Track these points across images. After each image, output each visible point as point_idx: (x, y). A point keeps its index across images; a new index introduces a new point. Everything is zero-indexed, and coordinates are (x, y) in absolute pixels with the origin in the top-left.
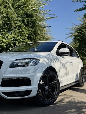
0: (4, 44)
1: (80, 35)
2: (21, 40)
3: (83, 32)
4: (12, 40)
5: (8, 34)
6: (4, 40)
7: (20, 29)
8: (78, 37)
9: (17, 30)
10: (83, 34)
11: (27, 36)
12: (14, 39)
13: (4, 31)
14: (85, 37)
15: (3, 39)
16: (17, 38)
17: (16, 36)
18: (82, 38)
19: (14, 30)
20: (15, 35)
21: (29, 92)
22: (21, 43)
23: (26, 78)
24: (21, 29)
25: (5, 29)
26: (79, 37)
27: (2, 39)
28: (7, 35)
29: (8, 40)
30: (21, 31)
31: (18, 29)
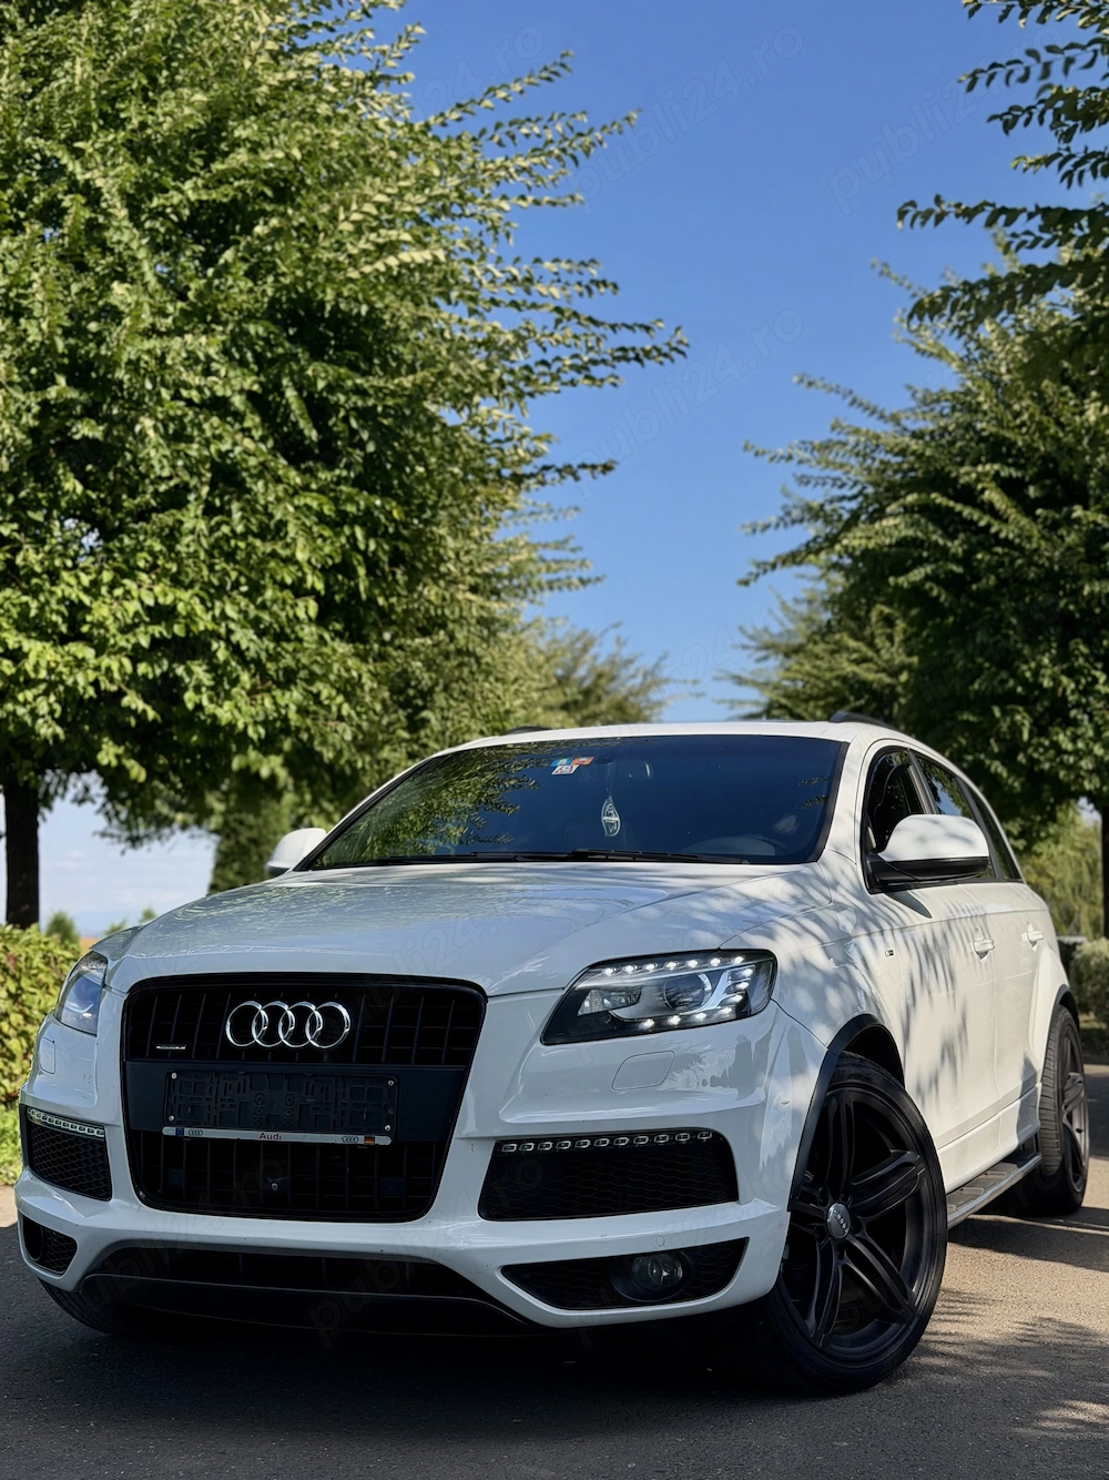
0: (43, 708)
1: (937, 538)
2: (244, 637)
3: (967, 512)
4: (145, 642)
5: (86, 580)
6: (40, 653)
7: (235, 506)
8: (917, 575)
9: (191, 518)
10: (969, 525)
11: (313, 592)
12: (158, 630)
13: (39, 542)
14: (991, 569)
15: (27, 645)
16: (204, 622)
17: (185, 595)
18: (952, 583)
19: (167, 518)
20: (176, 581)
21: (724, 1258)
22: (245, 677)
23: (694, 1131)
24: (250, 508)
25: (48, 517)
26: (929, 569)
27: (12, 640)
28: (70, 587)
29: (89, 653)
30: (244, 536)
31: (210, 511)
